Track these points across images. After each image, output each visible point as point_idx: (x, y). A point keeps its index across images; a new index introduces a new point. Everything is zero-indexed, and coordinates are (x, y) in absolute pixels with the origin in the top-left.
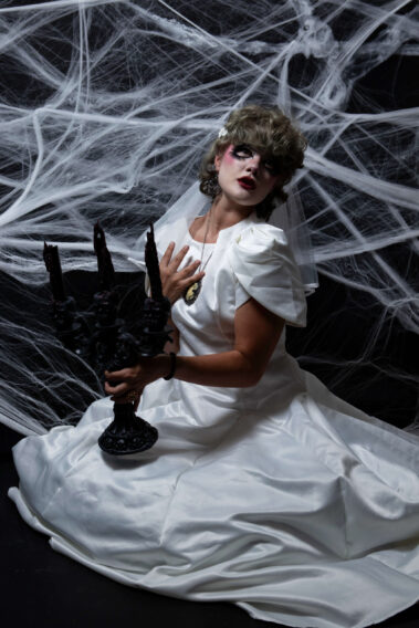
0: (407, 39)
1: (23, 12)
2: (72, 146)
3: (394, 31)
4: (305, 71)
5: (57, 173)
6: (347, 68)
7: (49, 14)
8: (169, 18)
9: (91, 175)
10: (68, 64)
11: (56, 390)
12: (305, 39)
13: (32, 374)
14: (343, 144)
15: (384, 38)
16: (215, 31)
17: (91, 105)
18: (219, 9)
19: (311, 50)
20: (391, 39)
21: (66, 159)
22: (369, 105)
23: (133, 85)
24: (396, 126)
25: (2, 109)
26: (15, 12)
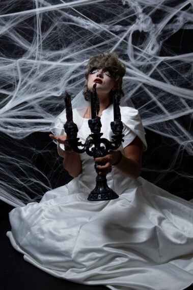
0: (186, 22)
1: (12, 16)
2: (35, 75)
3: (180, 18)
4: (140, 38)
5: (28, 88)
6: (159, 36)
7: (23, 16)
8: (77, 16)
9: (43, 88)
10: (32, 39)
11: (29, 186)
12: (139, 23)
13: (18, 179)
14: (158, 71)
15: (176, 21)
16: (98, 21)
17: (43, 57)
18: (99, 11)
19: (142, 28)
20: (179, 22)
21: (31, 82)
22: (170, 53)
23: (61, 47)
24: (182, 62)
25: (4, 60)
26: (8, 17)
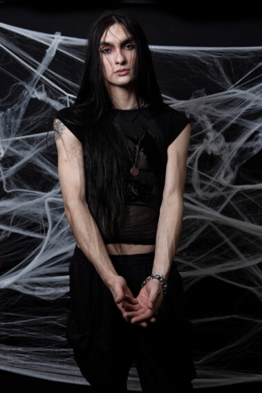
4: (208, 162)
6: (234, 159)
12: (208, 144)
14: (233, 204)
15: (257, 139)
22: (248, 179)
25: (27, 192)
26: (33, 138)
